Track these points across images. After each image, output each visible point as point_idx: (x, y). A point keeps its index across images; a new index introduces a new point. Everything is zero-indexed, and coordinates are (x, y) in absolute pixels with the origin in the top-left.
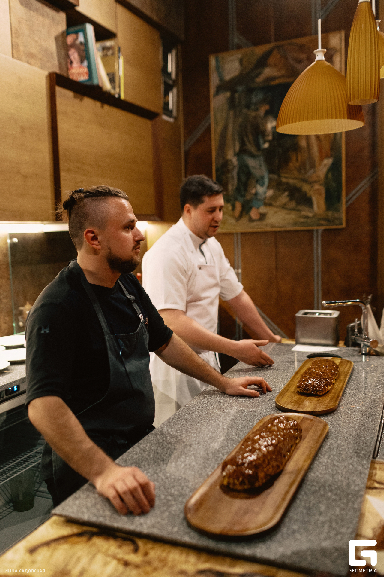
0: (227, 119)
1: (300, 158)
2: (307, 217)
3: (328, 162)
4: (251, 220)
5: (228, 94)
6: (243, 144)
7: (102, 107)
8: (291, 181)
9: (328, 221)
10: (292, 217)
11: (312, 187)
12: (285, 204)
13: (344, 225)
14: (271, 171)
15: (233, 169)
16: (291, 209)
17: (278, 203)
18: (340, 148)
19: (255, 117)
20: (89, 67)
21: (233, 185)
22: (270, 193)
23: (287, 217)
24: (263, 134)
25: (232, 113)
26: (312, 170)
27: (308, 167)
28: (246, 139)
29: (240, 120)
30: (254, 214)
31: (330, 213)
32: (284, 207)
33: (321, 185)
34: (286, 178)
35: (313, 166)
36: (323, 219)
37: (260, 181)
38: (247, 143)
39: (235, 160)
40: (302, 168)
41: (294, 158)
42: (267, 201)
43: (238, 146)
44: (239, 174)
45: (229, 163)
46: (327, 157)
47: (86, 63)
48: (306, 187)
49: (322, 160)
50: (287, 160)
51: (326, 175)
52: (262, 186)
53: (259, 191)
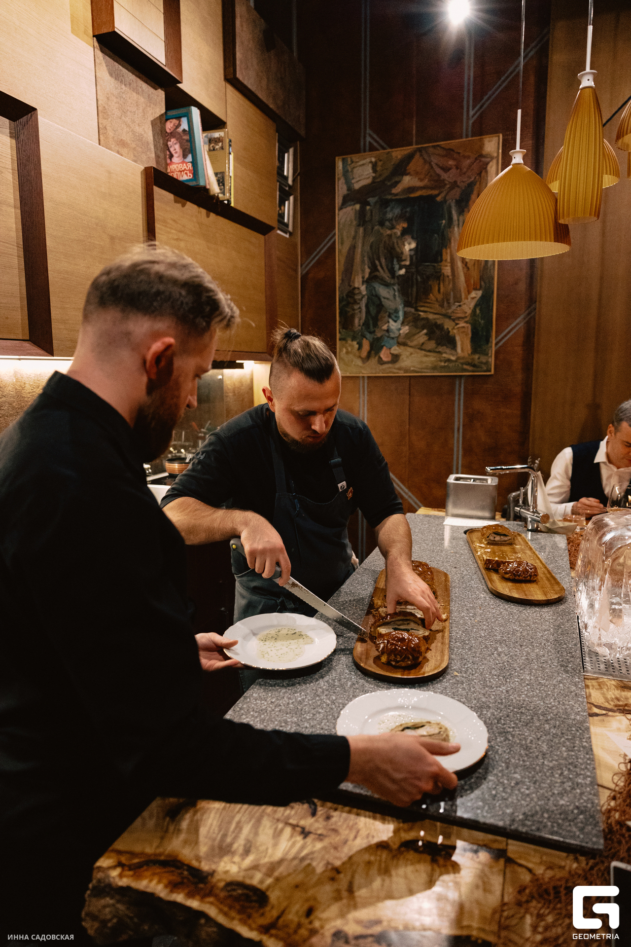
0: (354, 238)
1: (442, 290)
2: (449, 360)
3: (477, 294)
4: (381, 362)
5: (358, 207)
6: (374, 268)
7: (208, 216)
8: (431, 316)
9: (474, 366)
10: (431, 359)
11: (457, 324)
12: (423, 344)
13: (492, 372)
14: (407, 304)
15: (361, 300)
16: (429, 351)
17: (415, 343)
18: (491, 279)
19: (390, 236)
20: (194, 163)
21: (360, 320)
22: (405, 329)
23: (425, 359)
24: (399, 257)
25: (361, 230)
26: (457, 304)
27: (452, 300)
28: (377, 262)
29: (372, 239)
30: (384, 355)
31: (476, 356)
32: (421, 347)
33: (466, 322)
34: (425, 312)
35: (458, 299)
36: (468, 364)
37: (394, 315)
38: (379, 268)
39: (363, 288)
40: (445, 301)
41: (436, 288)
42: (401, 340)
43: (367, 271)
44: (367, 306)
45: (357, 291)
46: (475, 289)
47: (189, 158)
48: (448, 325)
49: (469, 292)
50: (427, 291)
51: (474, 311)
52: (395, 321)
53: (392, 327)
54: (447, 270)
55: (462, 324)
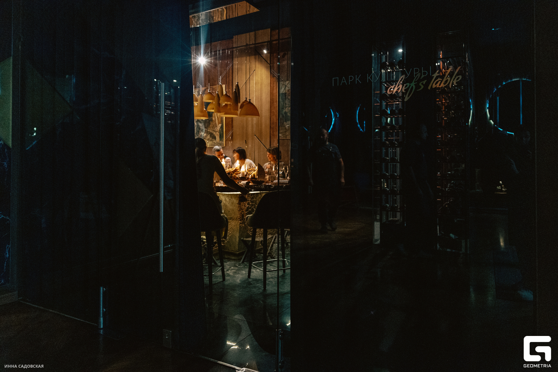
1: (213, 124)
2: (215, 143)
3: (220, 125)
8: (211, 131)
9: (220, 144)
12: (209, 138)
13: (224, 146)
14: (205, 128)
17: (207, 138)
18: (223, 121)
22: (205, 135)
27: (215, 127)
31: (221, 142)
33: (218, 132)
34: (209, 130)
35: (216, 127)
37: (202, 131)
40: (213, 127)
41: (211, 123)
44: (197, 128)
48: (214, 133)
49: (219, 125)
50: (210, 124)
51: (220, 129)
52: (203, 132)
53: (202, 134)
54: (214, 119)
55: (217, 133)
